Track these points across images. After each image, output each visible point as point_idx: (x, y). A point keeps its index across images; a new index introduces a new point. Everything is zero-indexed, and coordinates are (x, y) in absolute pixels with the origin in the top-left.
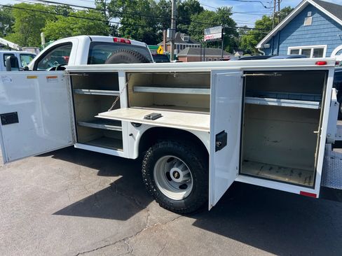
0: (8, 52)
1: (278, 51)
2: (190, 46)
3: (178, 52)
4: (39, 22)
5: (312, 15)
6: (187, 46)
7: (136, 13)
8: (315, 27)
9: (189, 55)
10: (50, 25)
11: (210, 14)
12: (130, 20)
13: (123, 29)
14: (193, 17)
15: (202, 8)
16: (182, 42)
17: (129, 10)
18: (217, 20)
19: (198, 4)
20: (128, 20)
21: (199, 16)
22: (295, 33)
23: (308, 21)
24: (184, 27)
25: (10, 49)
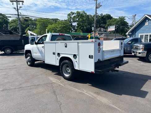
0: (33, 37)
1: (135, 36)
2: (105, 33)
3: (100, 36)
4: (46, 25)
5: (148, 21)
6: (104, 33)
7: (83, 20)
8: (149, 26)
9: (104, 37)
10: (50, 26)
11: (115, 20)
12: (81, 23)
13: (78, 27)
14: (108, 21)
15: (112, 17)
16: (102, 31)
17: (81, 19)
18: (118, 22)
19: (110, 15)
20: (80, 23)
21: (110, 21)
22: (141, 29)
23: (147, 24)
24: (103, 25)
25: (34, 36)
